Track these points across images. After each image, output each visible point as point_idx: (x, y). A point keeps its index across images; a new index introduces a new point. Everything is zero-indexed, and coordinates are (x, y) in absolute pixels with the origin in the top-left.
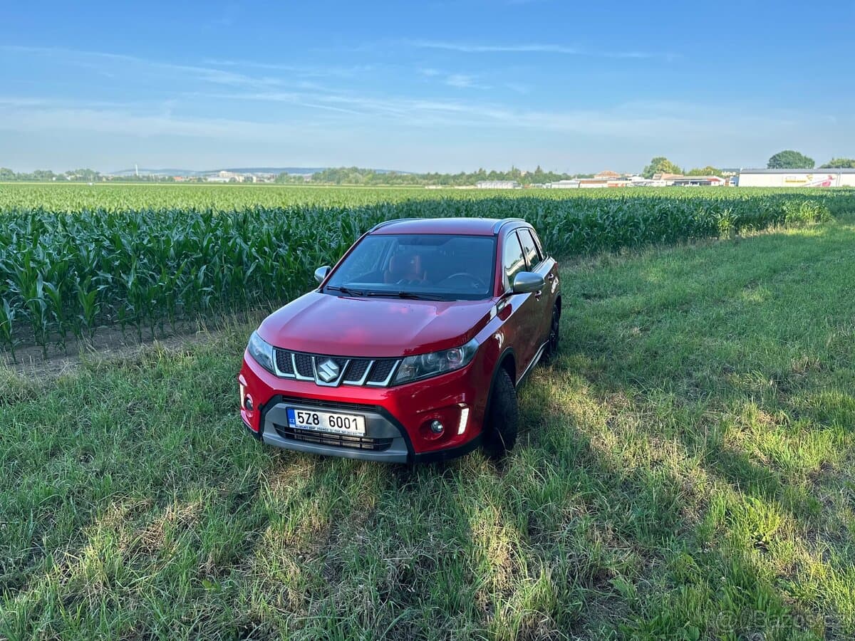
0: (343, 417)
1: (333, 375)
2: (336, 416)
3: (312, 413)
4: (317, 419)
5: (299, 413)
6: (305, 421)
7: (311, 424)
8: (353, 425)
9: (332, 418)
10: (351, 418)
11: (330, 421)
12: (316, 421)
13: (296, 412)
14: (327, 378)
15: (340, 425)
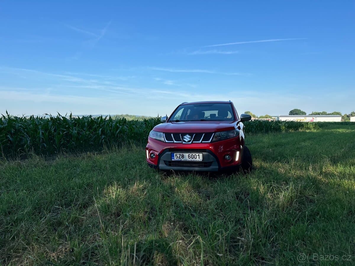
0: (194, 154)
1: (189, 139)
2: (191, 154)
3: (181, 154)
4: (183, 156)
5: (176, 154)
6: (178, 157)
7: (180, 158)
8: (198, 157)
9: (189, 155)
10: (197, 154)
11: (189, 156)
12: (183, 157)
13: (175, 154)
14: (187, 141)
15: (192, 158)
